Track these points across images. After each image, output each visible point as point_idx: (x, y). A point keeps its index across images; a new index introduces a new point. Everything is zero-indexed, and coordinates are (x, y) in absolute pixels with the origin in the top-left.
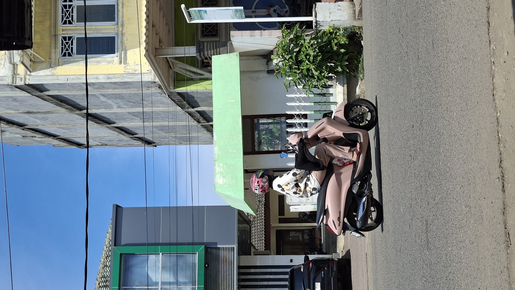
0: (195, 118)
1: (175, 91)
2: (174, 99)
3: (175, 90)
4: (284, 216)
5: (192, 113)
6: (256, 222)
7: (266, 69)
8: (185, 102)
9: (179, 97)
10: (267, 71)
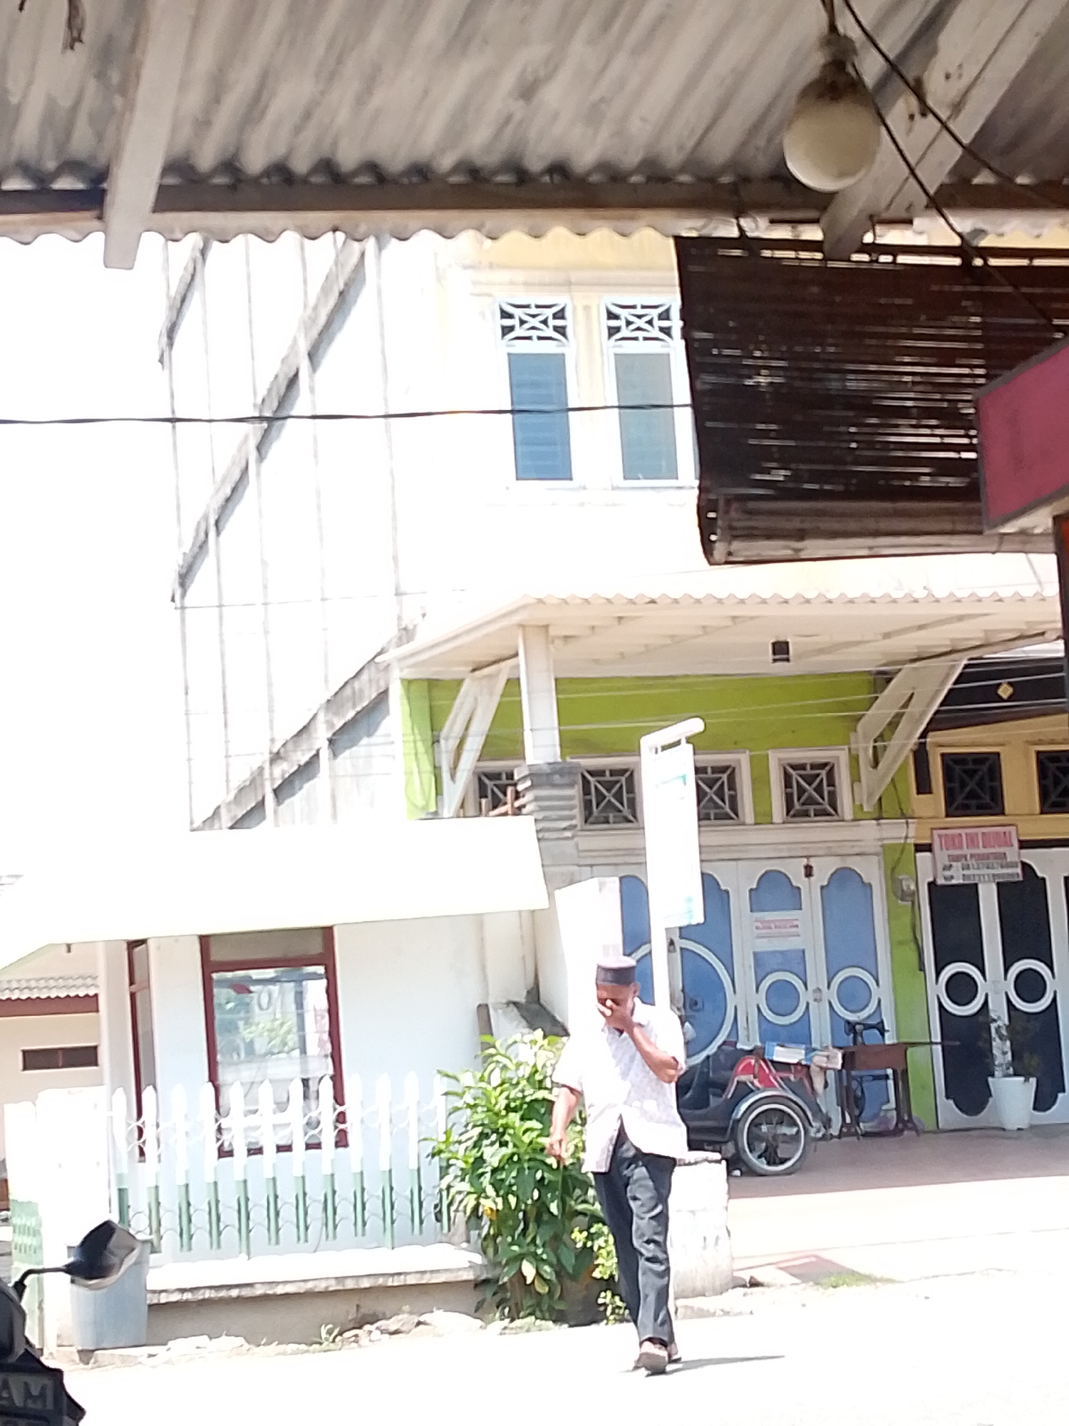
0: (290, 746)
1: (391, 682)
2: (365, 677)
3: (399, 682)
5: (309, 738)
7: (491, 1002)
8: (350, 715)
9: (369, 697)
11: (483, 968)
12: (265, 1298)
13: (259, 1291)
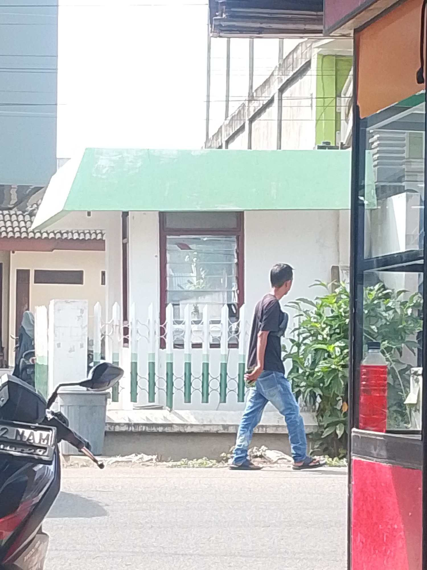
0: (259, 91)
1: (313, 55)
2: (299, 51)
3: (316, 56)
4: (35, 282)
5: (270, 86)
6: (21, 218)
7: (340, 265)
8: (291, 74)
9: (301, 63)
10: (338, 267)
11: (338, 244)
12: (179, 434)
13: (176, 429)
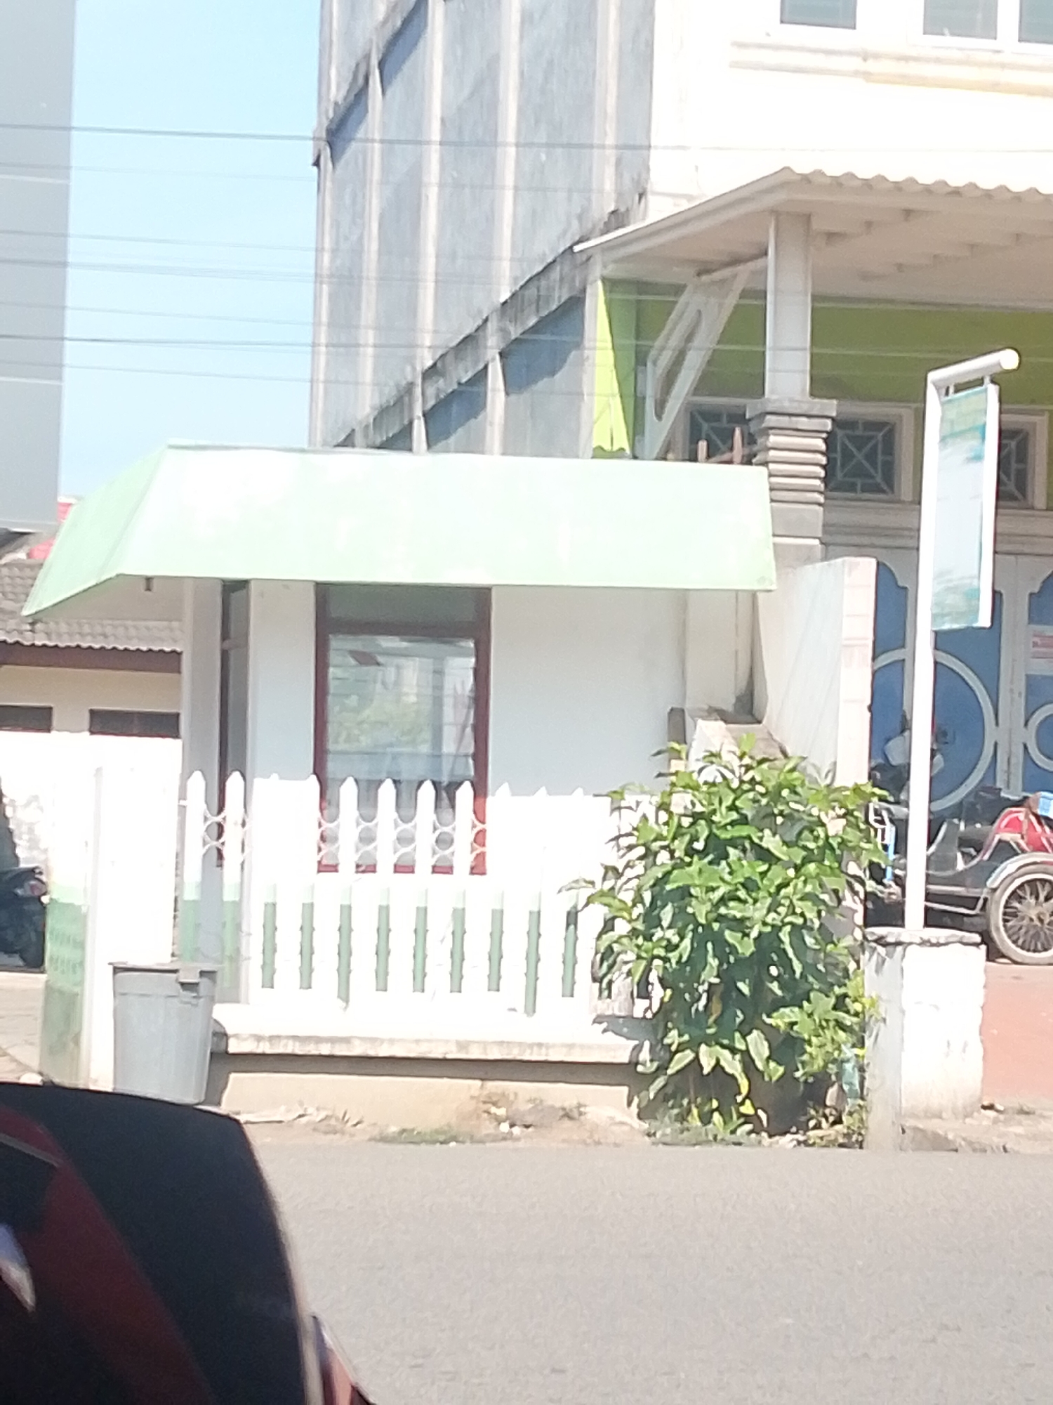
1: (591, 278)
2: (555, 274)
3: (600, 284)
5: (477, 347)
7: (688, 706)
8: (532, 321)
9: (560, 300)
10: (683, 711)
11: (683, 662)
12: (364, 1059)
13: (357, 1050)
